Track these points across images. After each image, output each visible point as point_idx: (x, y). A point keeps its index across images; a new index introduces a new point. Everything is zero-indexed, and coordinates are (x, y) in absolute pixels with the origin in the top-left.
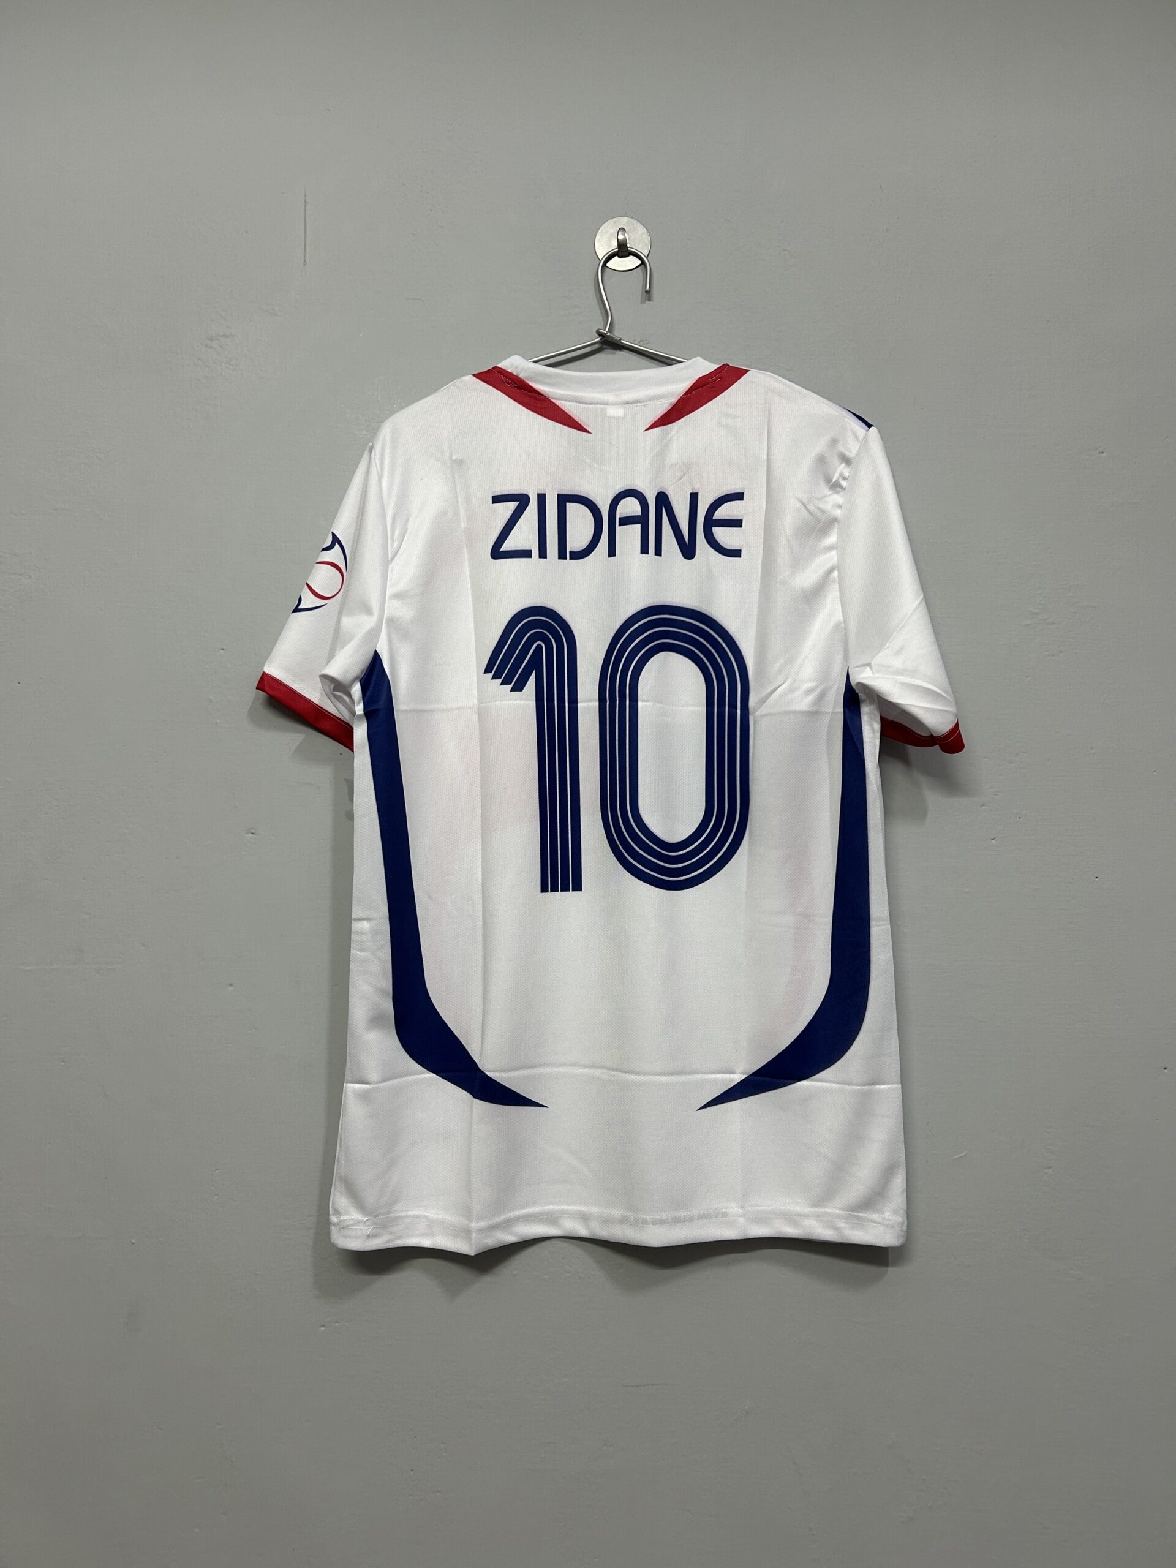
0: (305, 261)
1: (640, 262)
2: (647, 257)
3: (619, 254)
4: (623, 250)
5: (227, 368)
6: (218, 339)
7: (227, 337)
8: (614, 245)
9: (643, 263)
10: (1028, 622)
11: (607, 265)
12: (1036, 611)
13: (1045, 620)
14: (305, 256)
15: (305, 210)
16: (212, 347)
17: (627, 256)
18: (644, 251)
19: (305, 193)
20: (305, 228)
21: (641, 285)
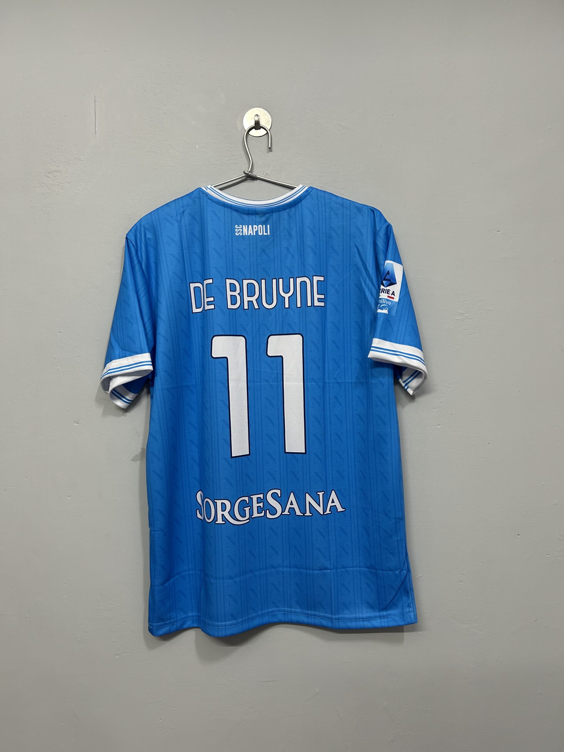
0: (95, 132)
1: (266, 132)
2: (269, 130)
3: (256, 128)
4: (257, 126)
5: (57, 188)
6: (53, 173)
7: (56, 171)
8: (253, 124)
9: (267, 133)
10: (459, 318)
11: (250, 133)
12: (463, 312)
13: (467, 317)
14: (95, 129)
15: (95, 104)
16: (49, 177)
17: (260, 129)
18: (268, 127)
19: (95, 95)
20: (95, 113)
21: (266, 144)
